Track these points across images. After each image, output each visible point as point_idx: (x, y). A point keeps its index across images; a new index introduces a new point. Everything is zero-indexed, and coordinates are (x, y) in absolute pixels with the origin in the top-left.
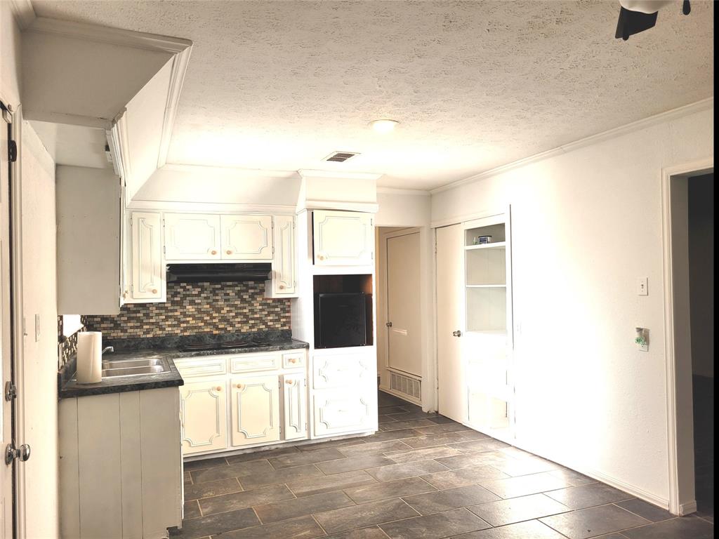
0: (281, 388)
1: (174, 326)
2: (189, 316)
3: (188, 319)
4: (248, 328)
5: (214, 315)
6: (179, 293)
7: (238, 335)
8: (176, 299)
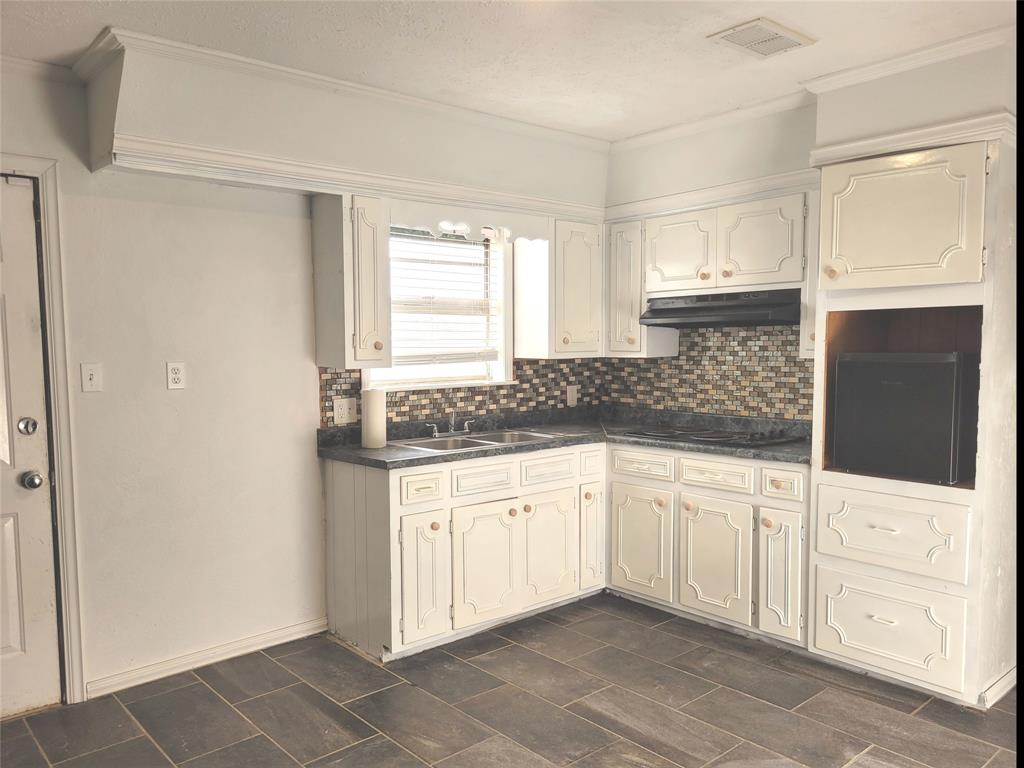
0: (756, 530)
1: (690, 395)
2: (709, 382)
3: (707, 387)
4: (796, 411)
5: (743, 384)
6: (696, 344)
7: (775, 423)
8: (693, 354)
